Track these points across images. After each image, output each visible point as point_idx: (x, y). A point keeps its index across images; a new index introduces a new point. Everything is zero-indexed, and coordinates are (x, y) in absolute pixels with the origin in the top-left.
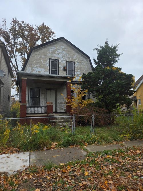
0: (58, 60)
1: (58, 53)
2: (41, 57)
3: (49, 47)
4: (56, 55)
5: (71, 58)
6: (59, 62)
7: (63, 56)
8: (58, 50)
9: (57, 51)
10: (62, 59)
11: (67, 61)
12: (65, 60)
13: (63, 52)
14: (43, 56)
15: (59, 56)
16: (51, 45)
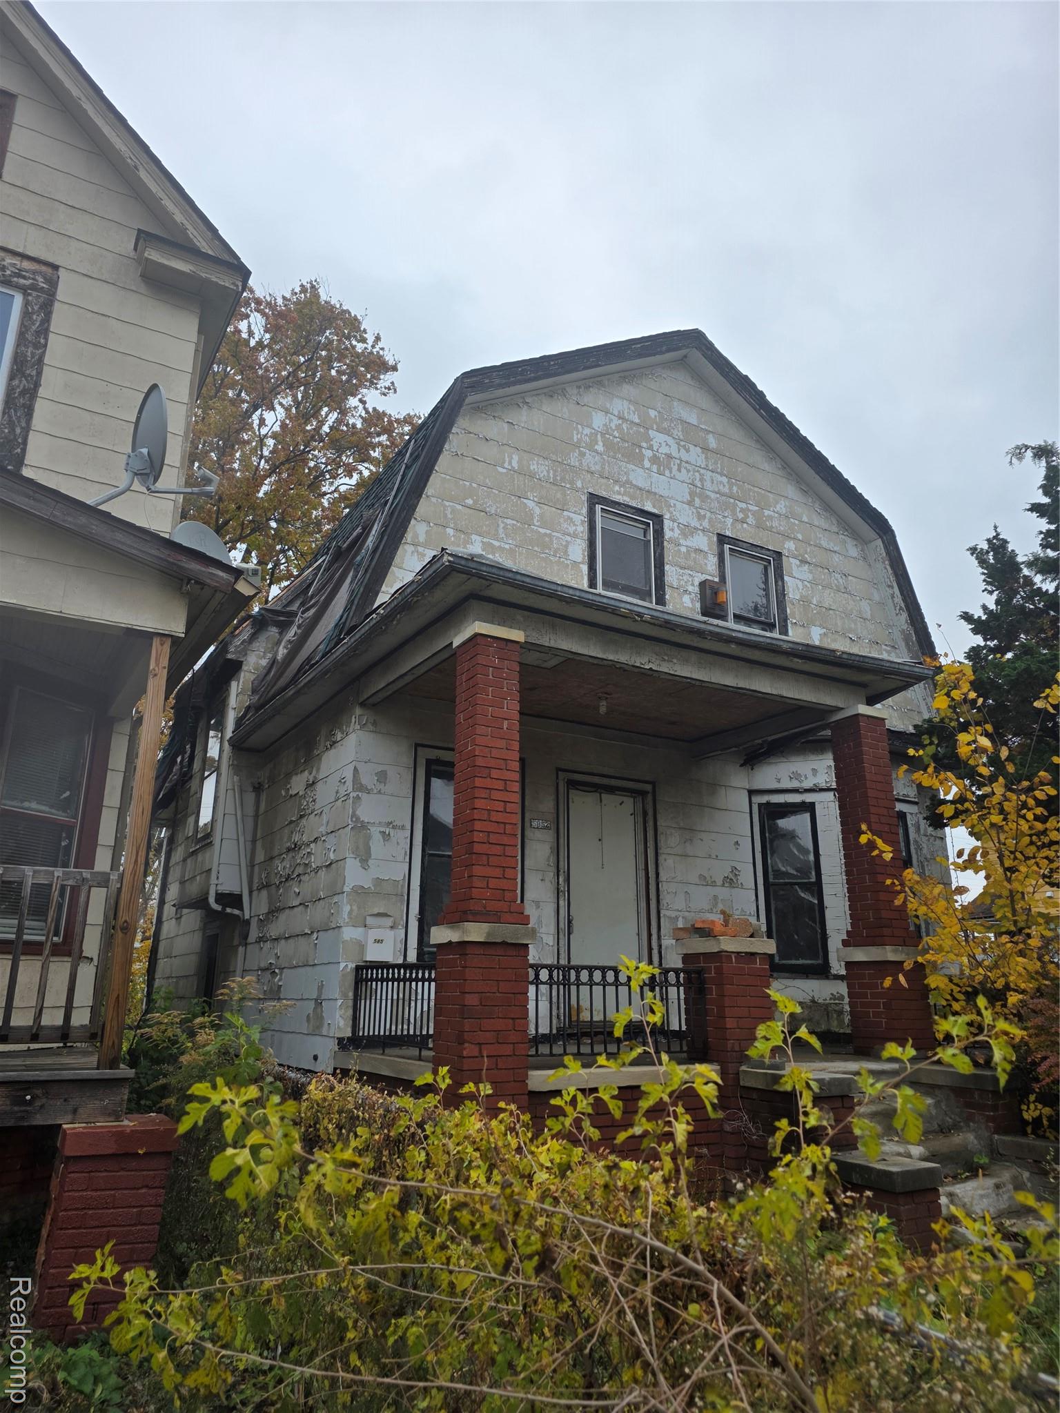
0: (658, 519)
1: (655, 460)
2: (523, 472)
3: (589, 398)
4: (639, 477)
5: (751, 520)
6: (668, 534)
7: (697, 494)
8: (658, 438)
9: (649, 440)
10: (686, 515)
11: (722, 539)
12: (706, 524)
13: (695, 455)
14: (539, 467)
15: (660, 484)
16: (600, 384)
